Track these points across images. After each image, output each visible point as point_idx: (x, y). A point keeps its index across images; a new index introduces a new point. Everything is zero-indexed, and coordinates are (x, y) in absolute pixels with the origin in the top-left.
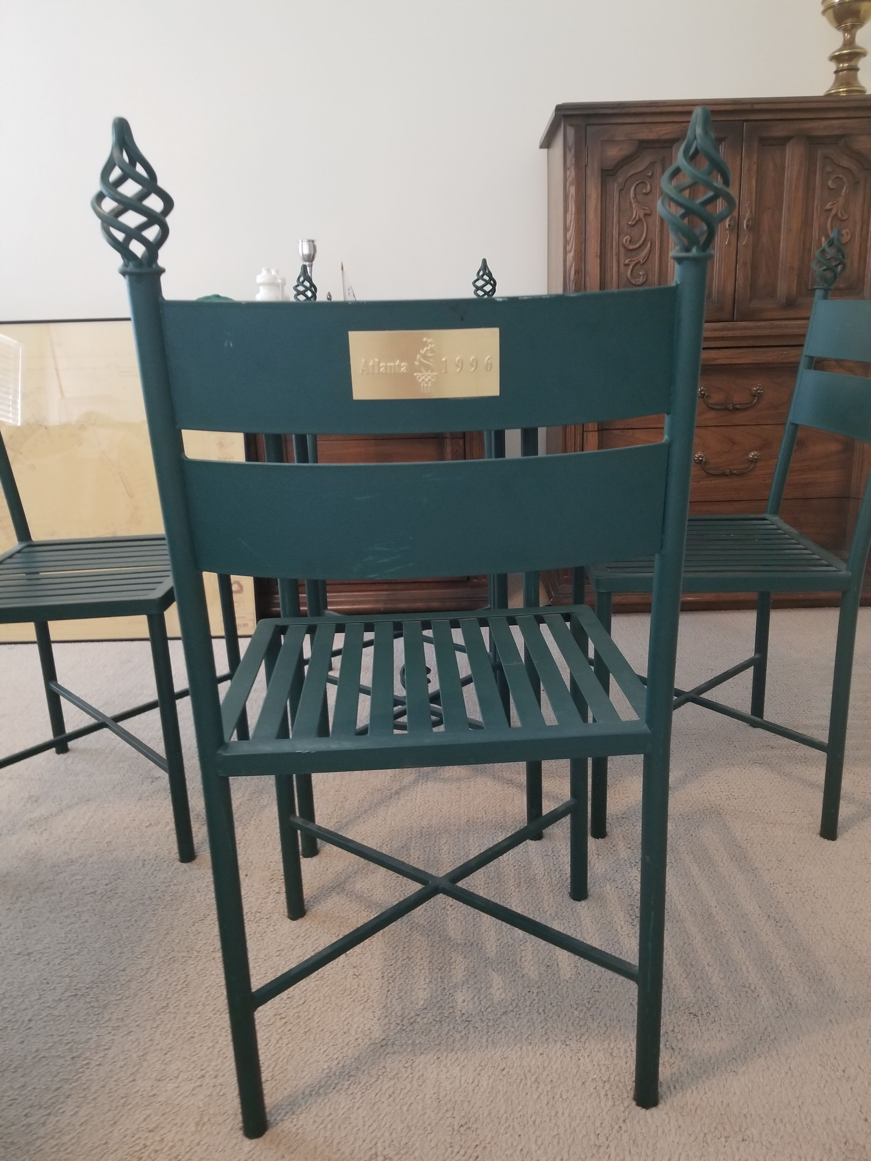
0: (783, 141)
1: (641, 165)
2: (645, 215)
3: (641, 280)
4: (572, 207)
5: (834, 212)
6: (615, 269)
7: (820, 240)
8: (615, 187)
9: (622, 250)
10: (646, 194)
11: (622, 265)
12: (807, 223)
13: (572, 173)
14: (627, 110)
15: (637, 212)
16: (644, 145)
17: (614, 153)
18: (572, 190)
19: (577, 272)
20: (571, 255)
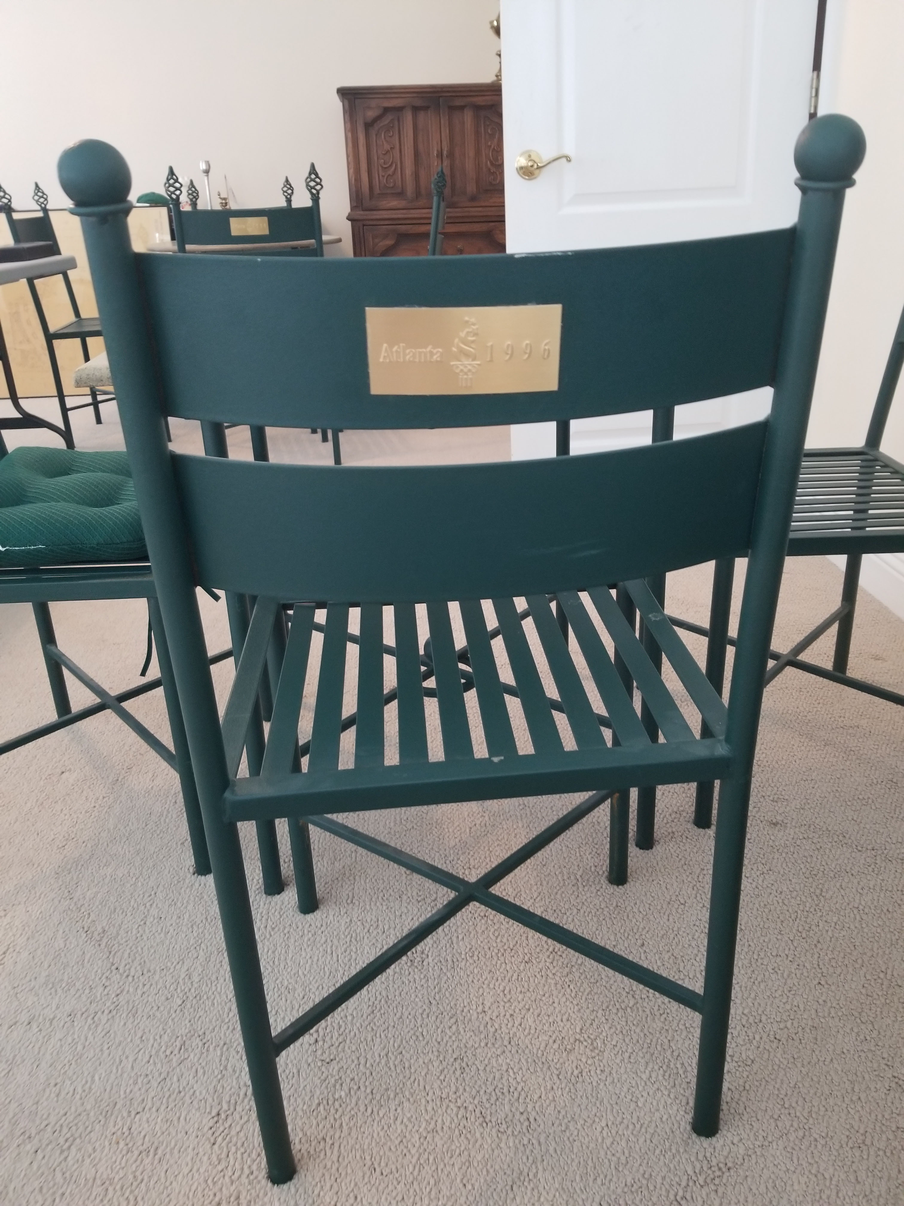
0: (462, 108)
1: (386, 121)
2: (391, 148)
3: (392, 185)
4: (350, 144)
5: (492, 147)
6: (377, 177)
7: (486, 162)
8: (373, 132)
9: (380, 168)
10: (390, 137)
11: (381, 177)
12: (478, 152)
13: (349, 125)
14: (375, 91)
15: (387, 147)
16: (386, 110)
17: (371, 114)
18: (350, 135)
19: (355, 180)
20: (352, 171)
